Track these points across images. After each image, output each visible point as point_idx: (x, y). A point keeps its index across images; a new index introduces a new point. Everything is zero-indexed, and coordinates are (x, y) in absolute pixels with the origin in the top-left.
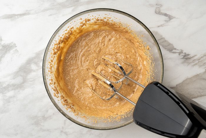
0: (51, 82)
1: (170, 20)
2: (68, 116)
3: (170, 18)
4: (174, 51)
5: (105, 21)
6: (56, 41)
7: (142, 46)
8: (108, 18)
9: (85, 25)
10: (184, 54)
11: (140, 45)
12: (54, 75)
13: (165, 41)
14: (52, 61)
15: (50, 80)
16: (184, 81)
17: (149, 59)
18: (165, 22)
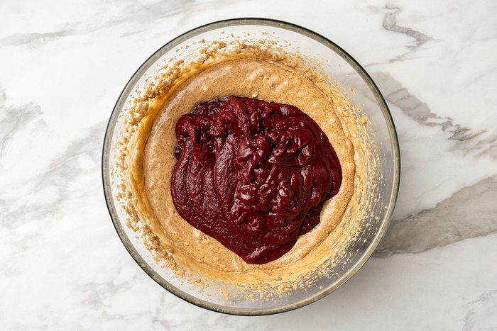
0: (121, 192)
1: (421, 44)
2: (159, 277)
3: (420, 39)
4: (430, 120)
5: (261, 48)
6: (140, 92)
7: (351, 115)
8: (270, 42)
9: (213, 57)
10: (454, 129)
11: (345, 113)
12: (129, 176)
13: (409, 96)
14: (126, 140)
15: (118, 186)
16: (455, 194)
17: (364, 149)
18: (407, 50)
